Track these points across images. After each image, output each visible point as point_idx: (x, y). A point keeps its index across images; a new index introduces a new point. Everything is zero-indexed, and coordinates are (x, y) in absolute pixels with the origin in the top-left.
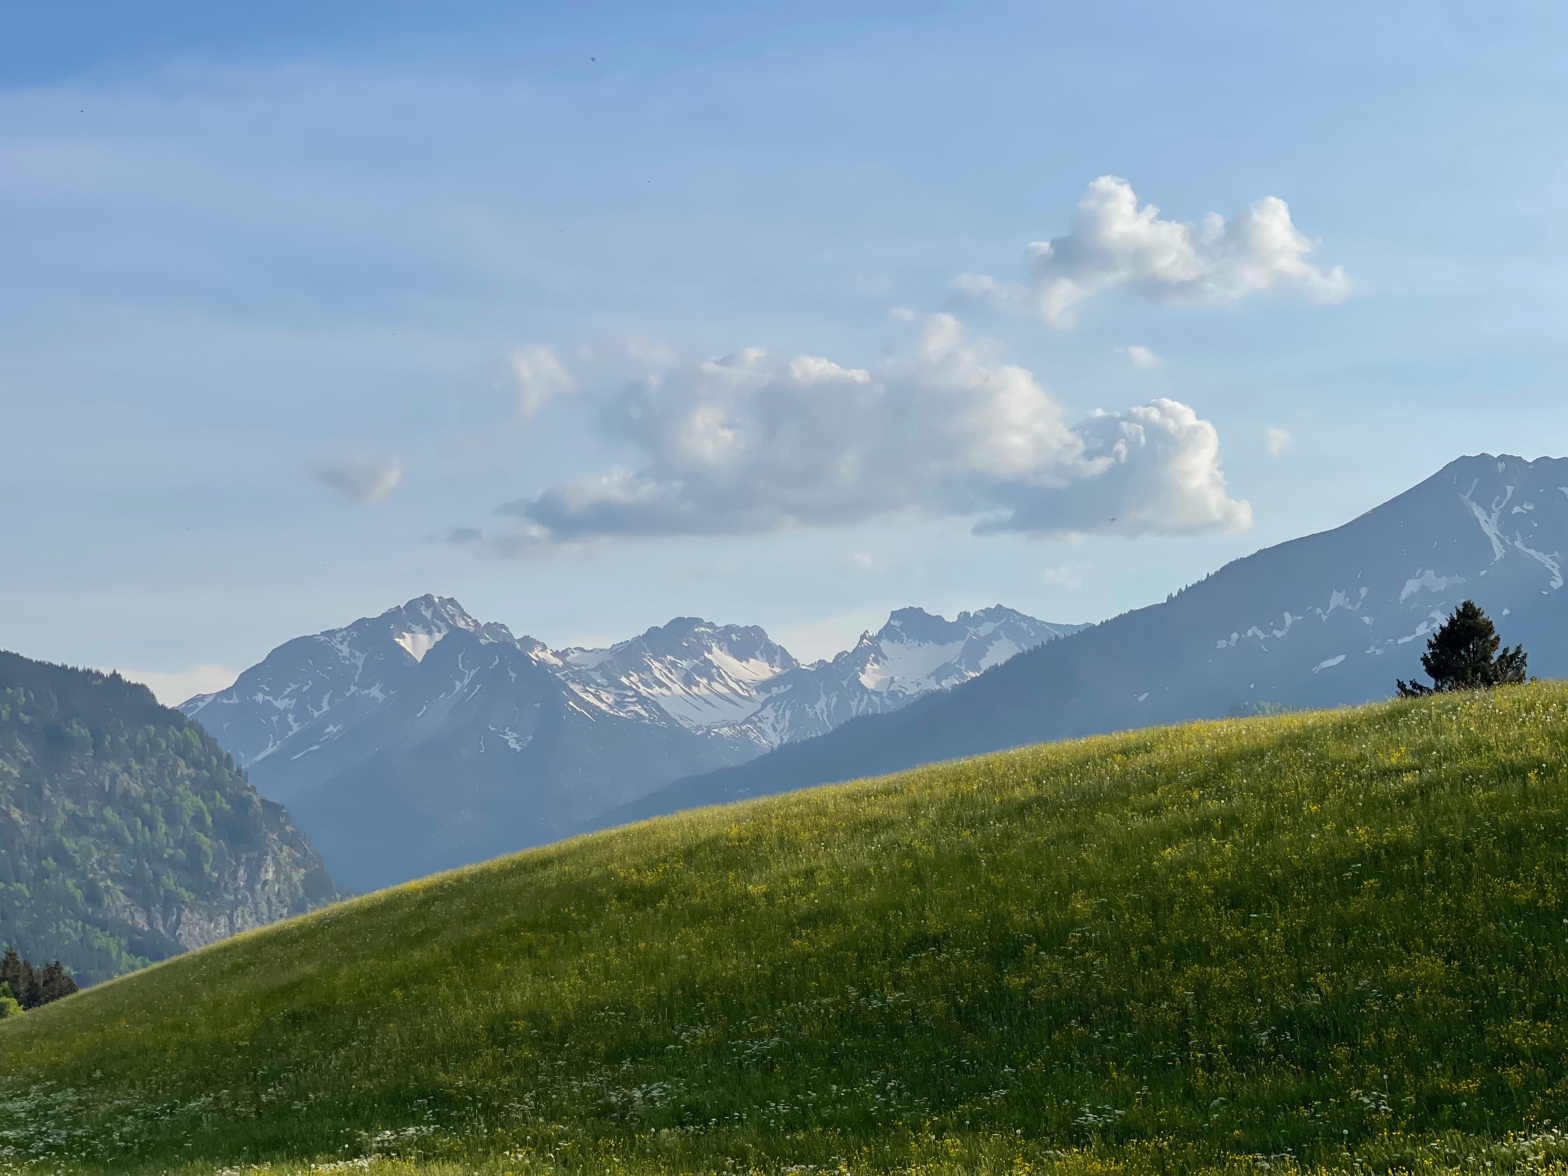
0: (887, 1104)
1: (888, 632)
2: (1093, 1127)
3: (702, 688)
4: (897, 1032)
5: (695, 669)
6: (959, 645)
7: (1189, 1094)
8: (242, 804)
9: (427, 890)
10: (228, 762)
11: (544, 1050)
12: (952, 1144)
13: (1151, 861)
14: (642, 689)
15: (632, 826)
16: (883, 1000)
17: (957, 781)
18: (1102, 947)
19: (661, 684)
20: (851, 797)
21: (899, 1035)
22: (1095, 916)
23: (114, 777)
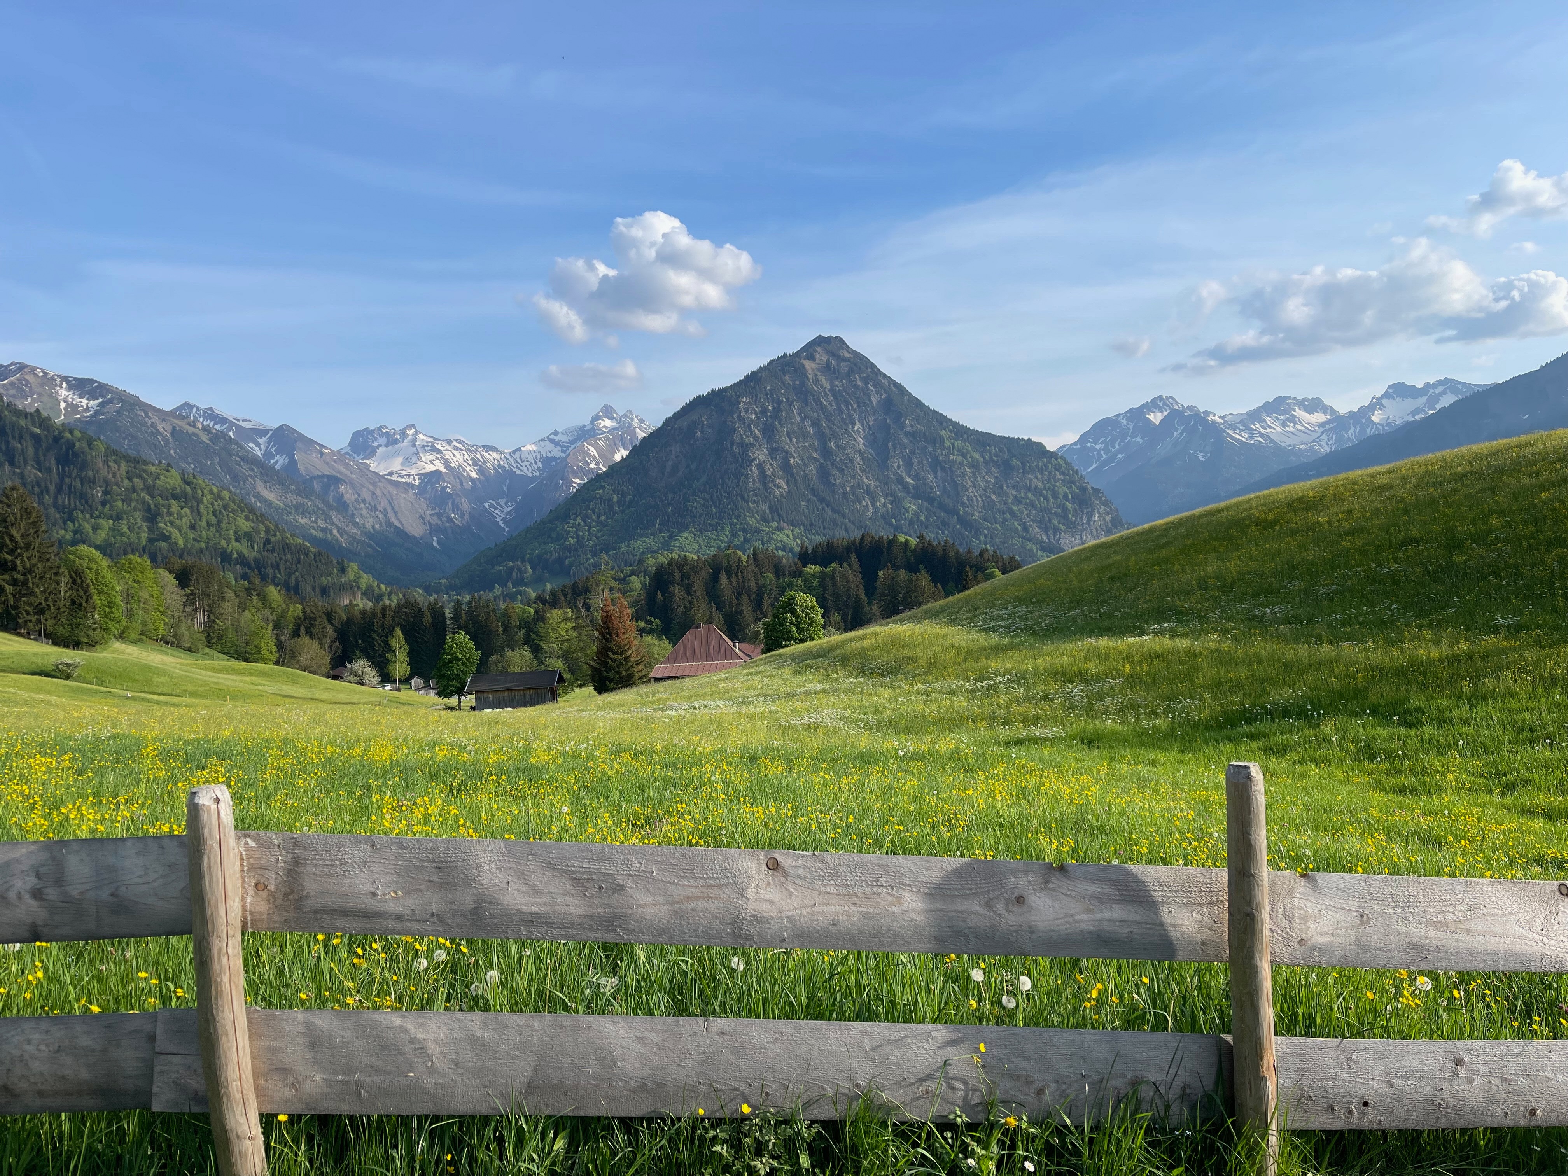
0: (1392, 615)
1: (1386, 395)
2: (1502, 626)
3: (1291, 427)
4: (1397, 583)
5: (1288, 419)
6: (1424, 399)
7: (1555, 610)
8: (1083, 489)
9: (1166, 524)
10: (1077, 472)
11: (1224, 592)
12: (1427, 633)
13: (1533, 499)
14: (1262, 430)
15: (1261, 493)
16: (1389, 568)
17: (1426, 465)
18: (1507, 541)
19: (1271, 427)
20: (1371, 476)
21: (1398, 584)
22: (1503, 527)
23: (1031, 480)
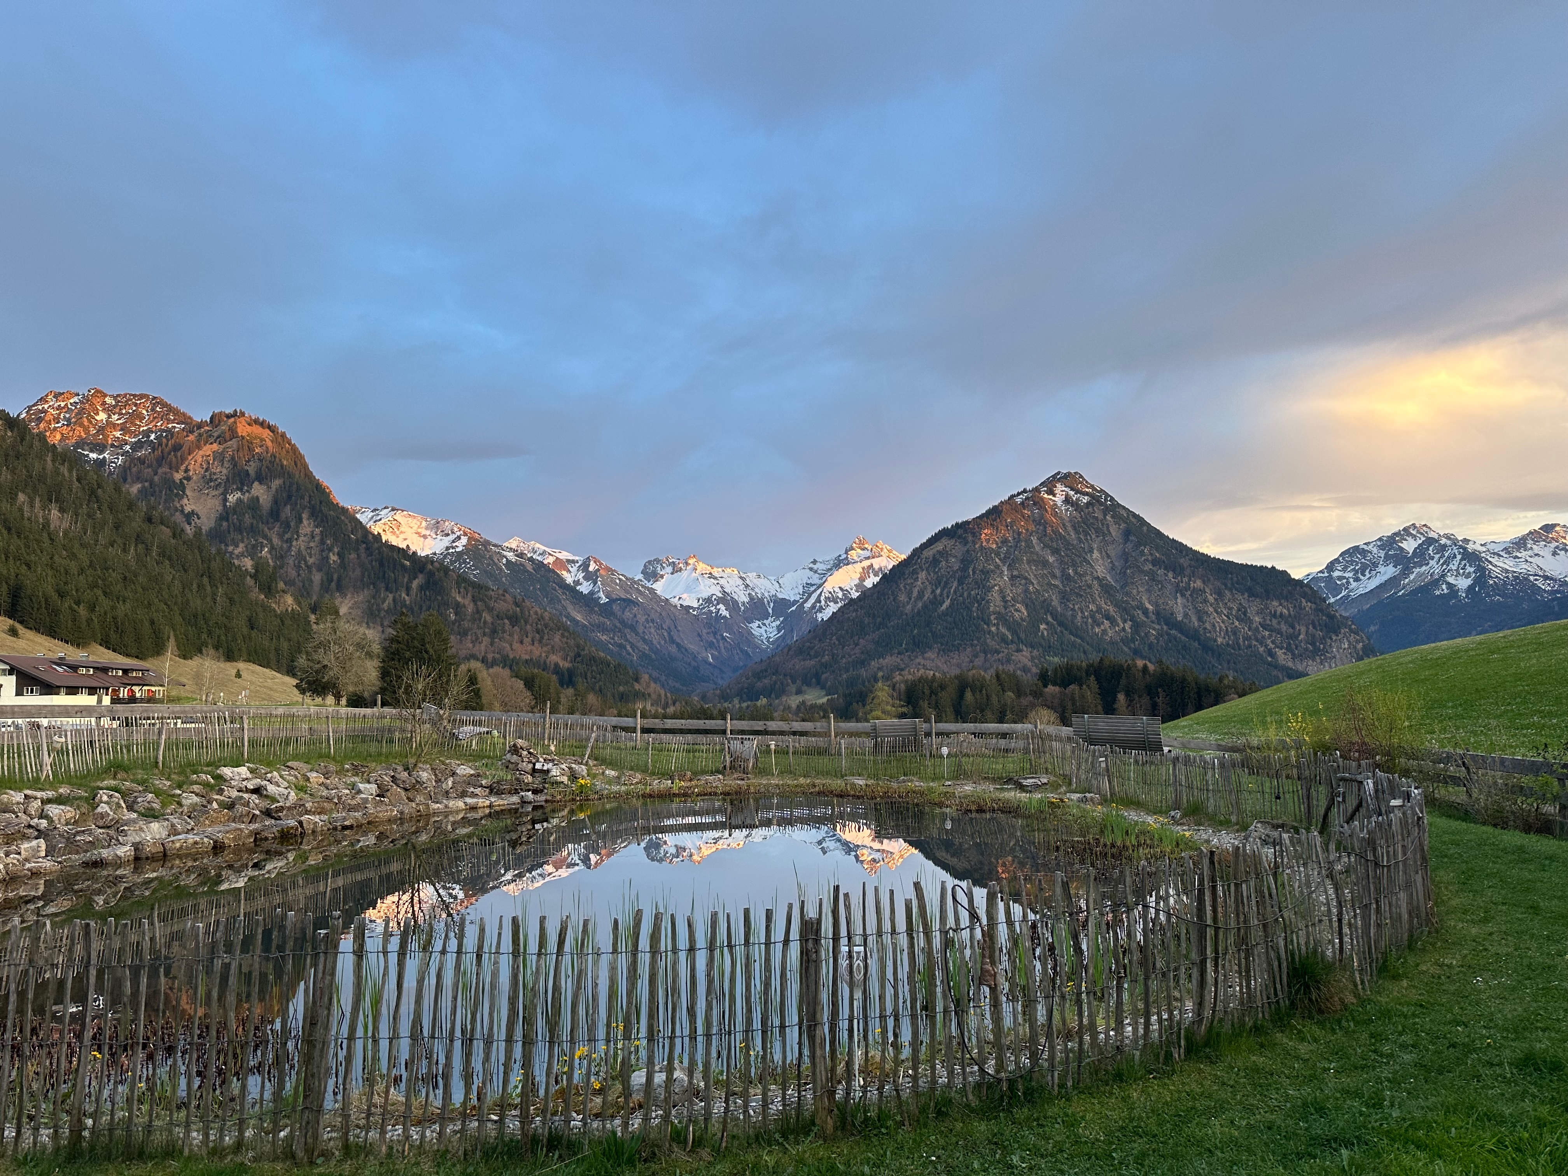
3: (1561, 556)
5: (1558, 547)
8: (1331, 617)
10: (1324, 600)
14: (1529, 559)
19: (1538, 556)
23: (1275, 607)
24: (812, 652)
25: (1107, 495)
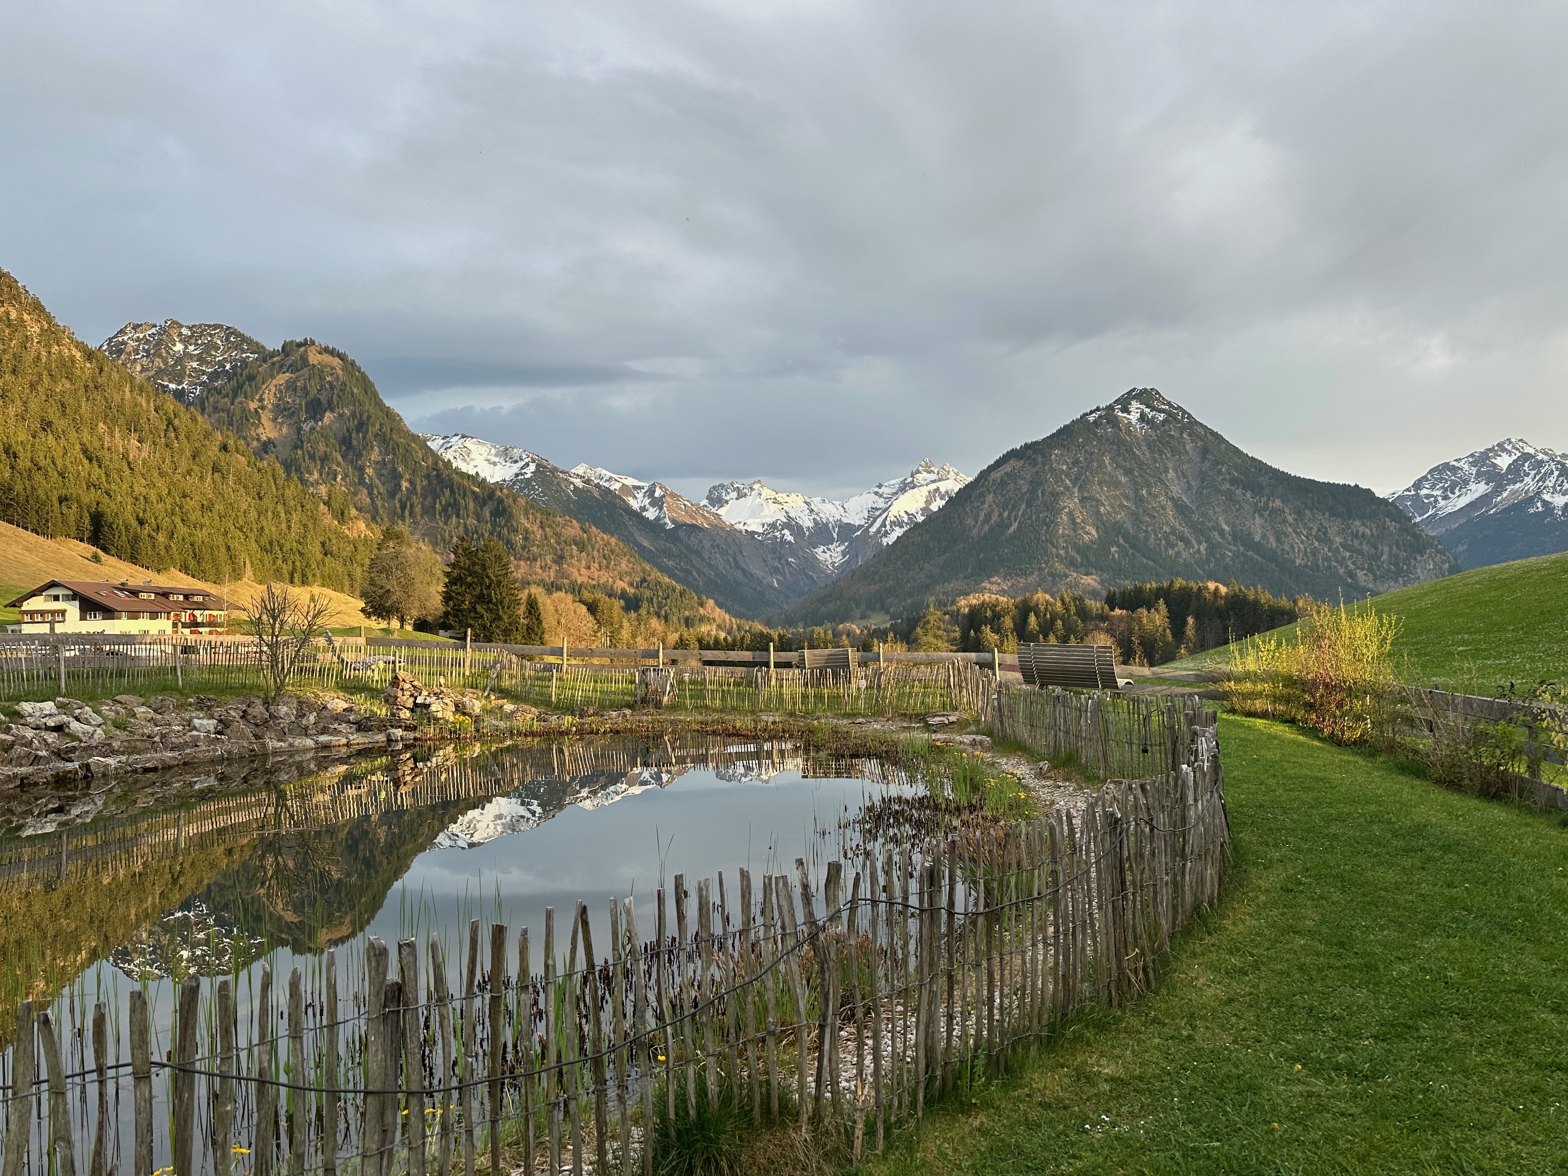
8: (1417, 537)
10: (1410, 519)
23: (1358, 527)
24: (877, 578)
25: (1184, 412)
